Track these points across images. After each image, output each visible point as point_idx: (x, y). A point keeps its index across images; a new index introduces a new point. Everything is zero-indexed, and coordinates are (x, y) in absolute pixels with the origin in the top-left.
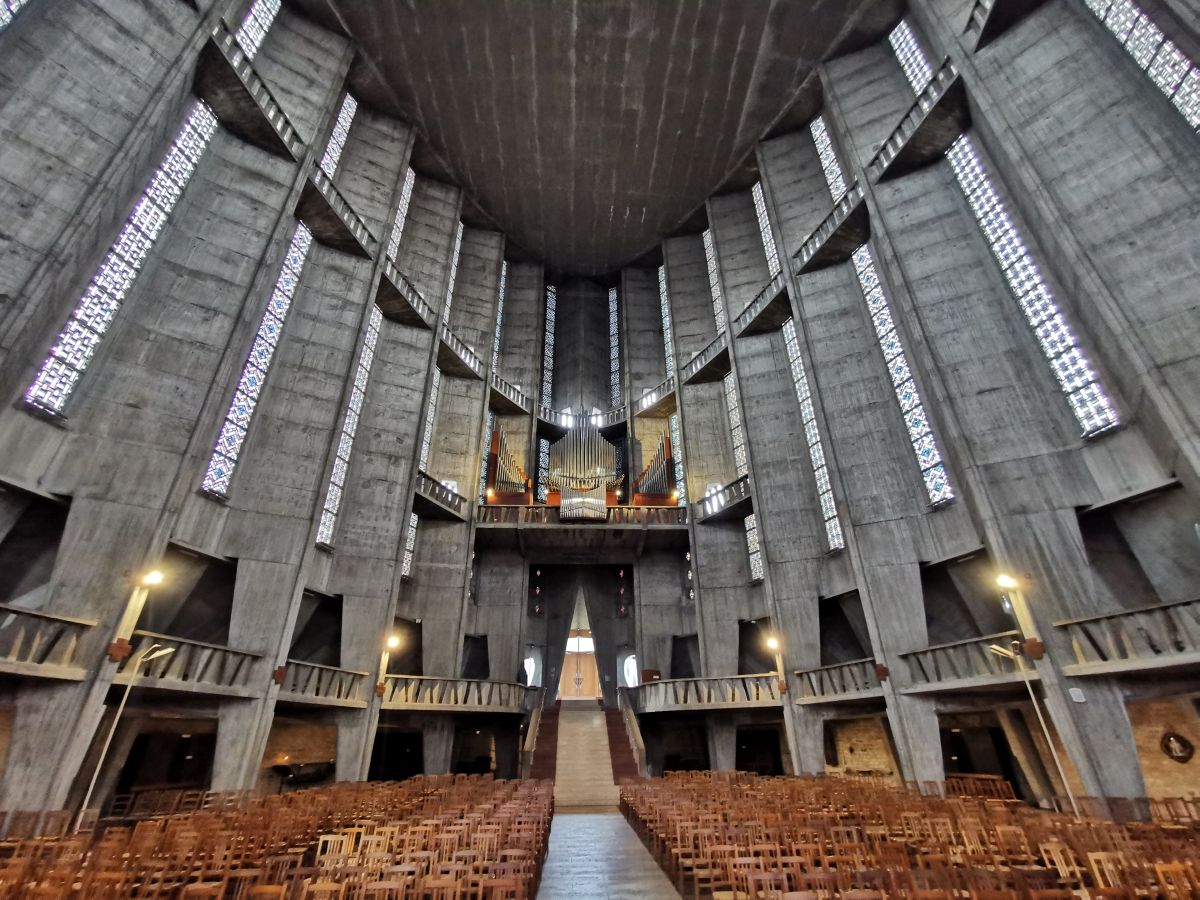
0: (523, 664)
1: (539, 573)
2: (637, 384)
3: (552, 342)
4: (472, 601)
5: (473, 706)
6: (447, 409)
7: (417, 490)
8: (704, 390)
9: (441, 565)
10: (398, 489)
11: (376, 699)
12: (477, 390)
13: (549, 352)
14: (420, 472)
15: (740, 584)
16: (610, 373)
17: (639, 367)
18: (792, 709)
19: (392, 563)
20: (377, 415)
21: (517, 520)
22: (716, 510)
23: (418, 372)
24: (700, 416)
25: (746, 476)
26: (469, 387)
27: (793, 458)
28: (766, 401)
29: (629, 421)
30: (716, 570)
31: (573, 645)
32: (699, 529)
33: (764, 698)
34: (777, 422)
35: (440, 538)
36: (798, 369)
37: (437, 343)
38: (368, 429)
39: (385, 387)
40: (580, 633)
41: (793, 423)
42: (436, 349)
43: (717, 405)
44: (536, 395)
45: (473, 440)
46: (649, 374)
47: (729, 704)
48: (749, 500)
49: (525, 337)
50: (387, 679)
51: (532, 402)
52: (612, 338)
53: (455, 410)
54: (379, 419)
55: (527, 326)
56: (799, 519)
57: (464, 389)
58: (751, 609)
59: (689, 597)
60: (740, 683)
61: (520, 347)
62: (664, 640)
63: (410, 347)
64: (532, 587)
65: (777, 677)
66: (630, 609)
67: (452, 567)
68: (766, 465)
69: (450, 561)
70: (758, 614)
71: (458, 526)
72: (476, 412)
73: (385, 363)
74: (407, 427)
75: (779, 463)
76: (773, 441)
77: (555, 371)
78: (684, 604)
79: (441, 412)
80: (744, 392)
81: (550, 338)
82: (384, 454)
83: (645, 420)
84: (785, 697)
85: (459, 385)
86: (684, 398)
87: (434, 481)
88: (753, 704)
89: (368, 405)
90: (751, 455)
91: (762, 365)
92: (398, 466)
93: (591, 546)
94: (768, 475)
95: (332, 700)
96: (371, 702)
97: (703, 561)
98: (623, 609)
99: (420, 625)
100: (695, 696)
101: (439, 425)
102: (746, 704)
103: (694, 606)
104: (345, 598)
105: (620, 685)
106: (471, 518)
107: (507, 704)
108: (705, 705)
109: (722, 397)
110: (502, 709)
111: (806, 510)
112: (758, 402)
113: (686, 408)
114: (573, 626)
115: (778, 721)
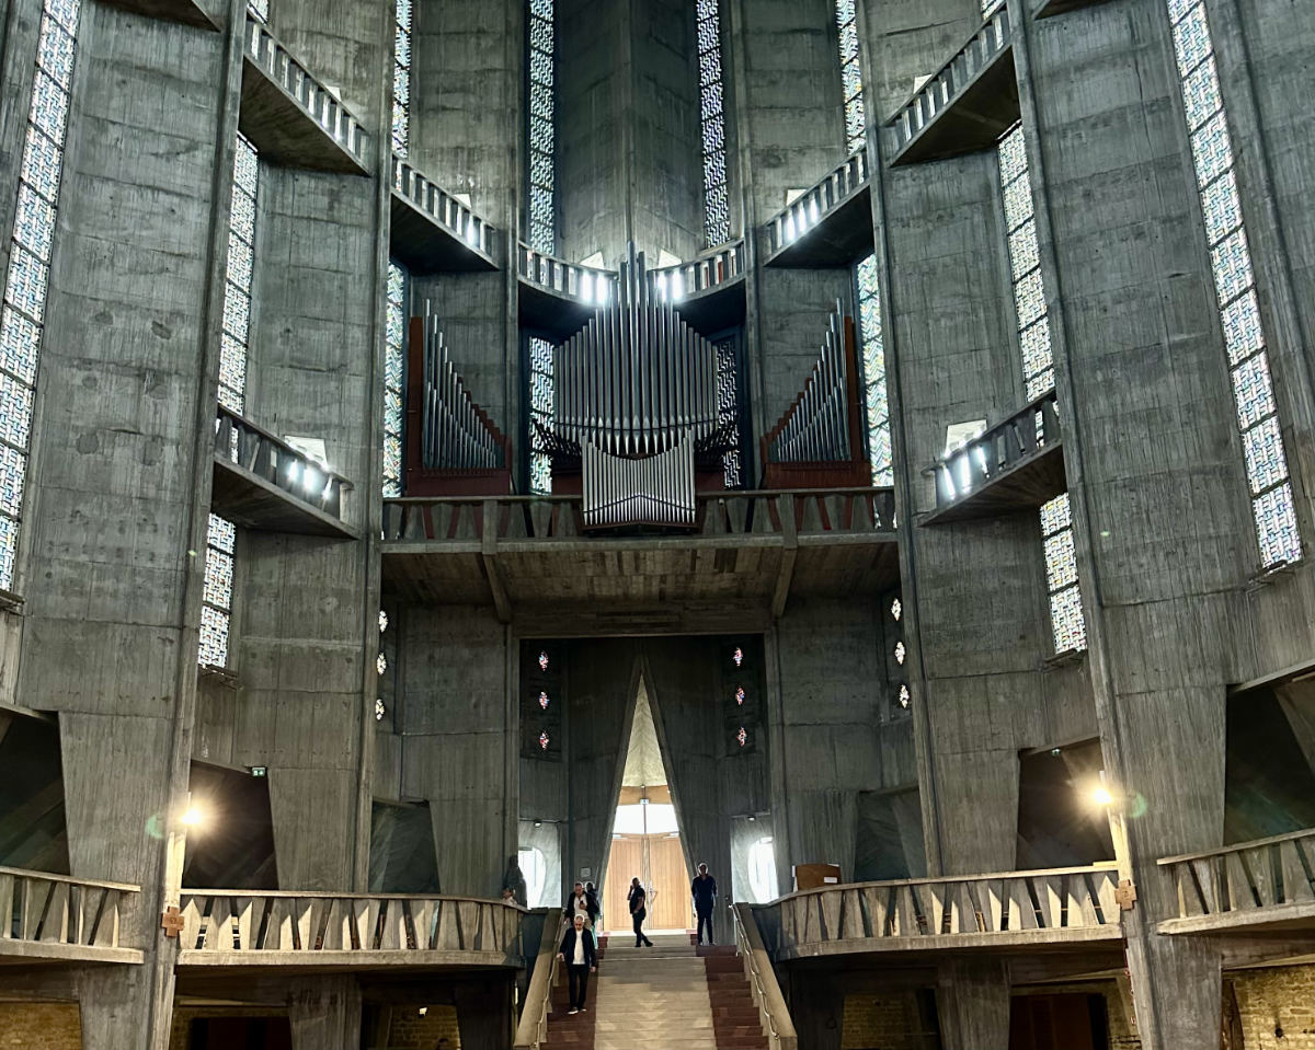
0: (514, 861)
1: (543, 661)
2: (771, 177)
3: (548, 80)
4: (388, 727)
5: (398, 949)
6: (283, 256)
7: (219, 457)
8: (946, 180)
9: (304, 643)
10: (170, 454)
11: (164, 945)
12: (356, 204)
13: (541, 107)
14: (222, 412)
15: (1023, 664)
16: (701, 156)
17: (773, 131)
18: (1147, 946)
19: (172, 634)
20: (93, 266)
21: (479, 536)
22: (966, 489)
23: (192, 147)
24: (933, 249)
25: (1051, 396)
26: (334, 197)
27: (1177, 338)
28: (1110, 189)
29: (750, 280)
30: (965, 635)
31: (628, 819)
32: (926, 537)
33: (1078, 923)
34: (1140, 244)
35: (293, 578)
36: (1202, 97)
37: (236, 69)
38: (72, 299)
39: (109, 189)
40: (644, 793)
41: (1181, 247)
42: (235, 84)
43: (978, 218)
44: (512, 219)
45: (357, 334)
46: (801, 151)
47: (992, 936)
48: (1056, 457)
49: (475, 64)
50: (184, 900)
51: (502, 235)
52: (705, 62)
53: (305, 258)
54: (104, 275)
55: (480, 32)
56: (1184, 494)
57: (324, 201)
58: (1051, 724)
59: (896, 701)
60: (1022, 889)
61: (465, 90)
62: (838, 801)
63: (165, 78)
64: (529, 694)
65: (1114, 875)
66: (759, 734)
67: (332, 645)
68: (1105, 360)
69: (326, 632)
70: (1067, 734)
71: (337, 548)
72: (358, 262)
73: (101, 124)
74: (175, 293)
75: (1138, 355)
76: (1127, 296)
77: (559, 157)
78: (884, 719)
79: (268, 264)
80: (1052, 170)
81: (541, 70)
82: (122, 367)
83: (791, 275)
84: (1133, 917)
85: (309, 191)
86: (891, 206)
87: (263, 437)
88: (1053, 934)
89: (71, 239)
90: (1066, 339)
91: (1100, 92)
92: (165, 395)
93: (662, 596)
94: (1109, 386)
95: (56, 947)
96: (151, 950)
97: (934, 616)
98: (742, 737)
99: (263, 780)
100: (912, 921)
101: (265, 298)
102: (1035, 936)
103: (909, 724)
104: (62, 718)
105: (737, 898)
106: (368, 532)
107: (477, 945)
108: (937, 940)
109: (991, 195)
110: (467, 958)
111: (1202, 471)
112: (1088, 195)
113: (895, 232)
114: (630, 779)
115: (1108, 974)
